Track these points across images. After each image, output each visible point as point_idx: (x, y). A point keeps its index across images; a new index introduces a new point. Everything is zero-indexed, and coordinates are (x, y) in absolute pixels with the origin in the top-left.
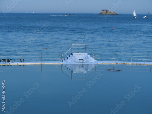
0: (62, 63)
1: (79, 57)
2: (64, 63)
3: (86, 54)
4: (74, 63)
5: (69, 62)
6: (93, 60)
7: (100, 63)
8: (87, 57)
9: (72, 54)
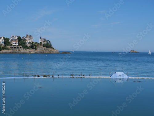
0: (110, 77)
1: (119, 74)
2: (111, 77)
3: (122, 73)
4: (116, 77)
5: (114, 77)
6: (126, 76)
7: (130, 78)
8: (123, 75)
9: (115, 73)
